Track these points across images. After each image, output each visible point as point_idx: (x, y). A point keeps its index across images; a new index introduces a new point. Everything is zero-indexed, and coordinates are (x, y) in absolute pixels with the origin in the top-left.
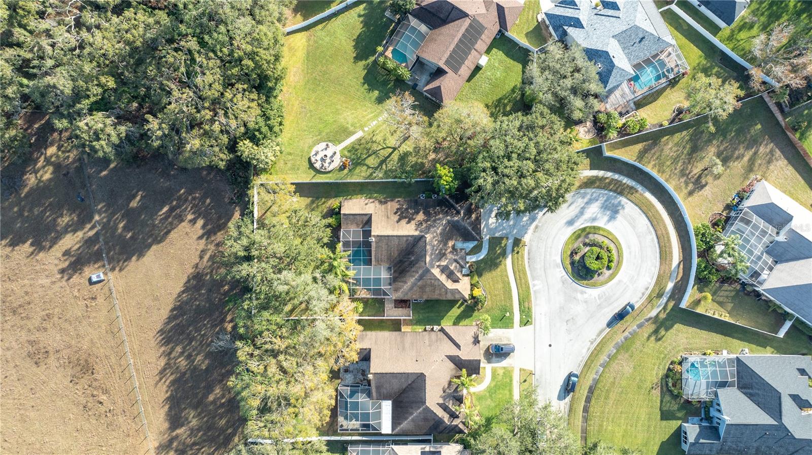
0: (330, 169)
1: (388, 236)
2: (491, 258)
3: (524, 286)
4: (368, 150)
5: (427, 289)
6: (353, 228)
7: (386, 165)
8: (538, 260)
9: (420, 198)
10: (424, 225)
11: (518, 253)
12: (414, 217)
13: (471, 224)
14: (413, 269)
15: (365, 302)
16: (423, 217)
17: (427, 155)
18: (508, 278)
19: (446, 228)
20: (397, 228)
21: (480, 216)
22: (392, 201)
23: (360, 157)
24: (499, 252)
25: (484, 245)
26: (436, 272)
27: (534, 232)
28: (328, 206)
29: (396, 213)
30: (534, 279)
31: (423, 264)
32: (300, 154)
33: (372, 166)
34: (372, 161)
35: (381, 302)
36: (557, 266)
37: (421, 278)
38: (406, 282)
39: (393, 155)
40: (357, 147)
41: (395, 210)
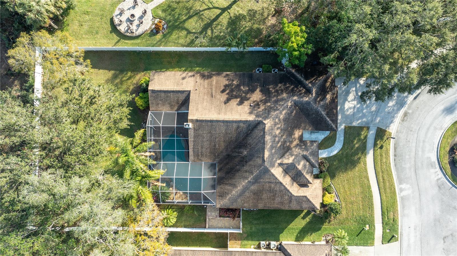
0: (138, 33)
1: (211, 121)
2: (347, 155)
3: (388, 191)
4: (189, 9)
5: (264, 196)
6: (165, 110)
7: (212, 30)
8: (407, 157)
9: (255, 72)
10: (262, 107)
11: (381, 147)
12: (248, 96)
13: (326, 107)
14: (245, 168)
15: (180, 209)
16: (260, 96)
17: (265, 19)
18: (368, 180)
19: (292, 112)
20: (223, 110)
21: (337, 97)
22: (218, 74)
23: (178, 18)
24: (357, 146)
25: (338, 136)
26: (277, 172)
27: (403, 121)
28: (135, 82)
29: (223, 91)
30: (401, 182)
31: (259, 161)
32: (100, 13)
33: (194, 31)
34: (193, 24)
35: (202, 210)
36: (432, 165)
37: (256, 180)
38: (234, 186)
39: (221, 17)
40: (175, 5)
41: (222, 88)
